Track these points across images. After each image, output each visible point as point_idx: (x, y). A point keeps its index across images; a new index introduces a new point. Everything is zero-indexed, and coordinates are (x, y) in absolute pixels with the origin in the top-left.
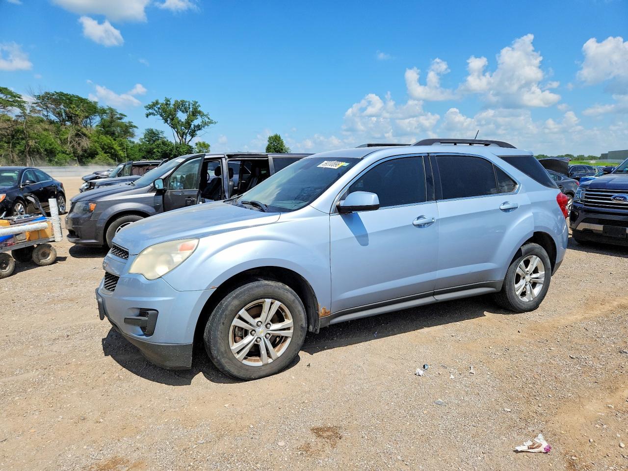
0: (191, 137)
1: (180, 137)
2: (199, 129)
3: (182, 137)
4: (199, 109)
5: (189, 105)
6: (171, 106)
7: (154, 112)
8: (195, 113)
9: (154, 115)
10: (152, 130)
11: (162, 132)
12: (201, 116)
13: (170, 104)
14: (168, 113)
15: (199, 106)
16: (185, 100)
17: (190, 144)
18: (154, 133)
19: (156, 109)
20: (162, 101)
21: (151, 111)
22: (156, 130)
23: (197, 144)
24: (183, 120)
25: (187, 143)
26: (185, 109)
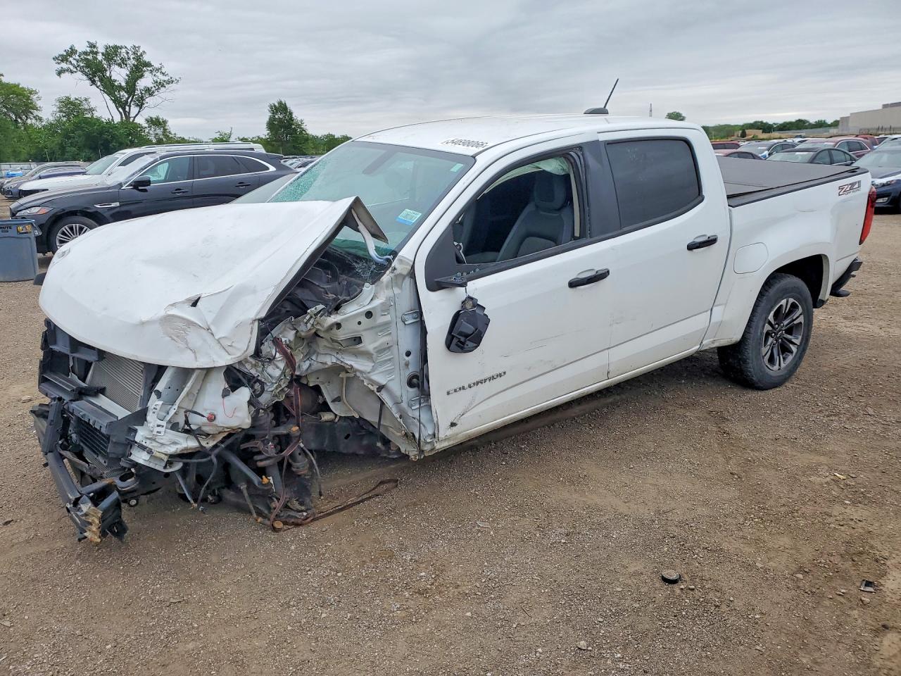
0: (137, 109)
1: (120, 109)
2: (151, 95)
3: (124, 110)
4: (146, 58)
5: (127, 53)
6: (100, 57)
7: (72, 67)
8: (139, 68)
9: (72, 72)
10: (68, 98)
11: (86, 100)
12: (151, 71)
13: (97, 53)
14: (94, 68)
15: (144, 53)
16: (119, 45)
17: (137, 120)
18: (71, 103)
19: (74, 62)
20: (82, 47)
21: (64, 65)
22: (76, 99)
23: (147, 121)
25: (131, 120)
26: (123, 60)
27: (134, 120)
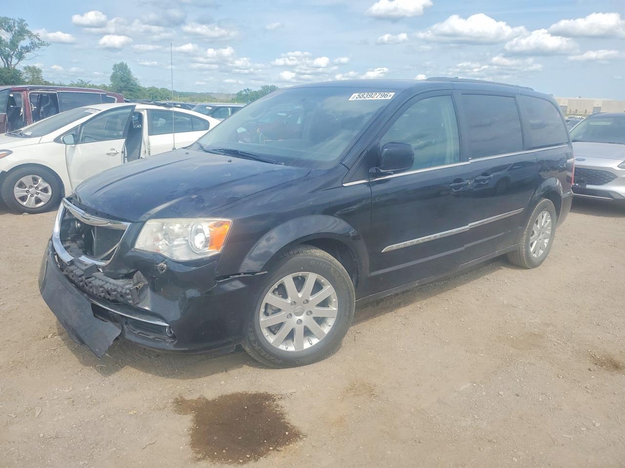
0: (17, 60)
1: (4, 60)
2: (28, 52)
3: (7, 60)
4: (27, 28)
5: (14, 23)
8: (22, 32)
12: (30, 37)
15: (27, 25)
16: (9, 17)
17: (17, 68)
23: (25, 68)
24: (8, 41)
25: (13, 66)
26: (9, 27)
27: (14, 67)
